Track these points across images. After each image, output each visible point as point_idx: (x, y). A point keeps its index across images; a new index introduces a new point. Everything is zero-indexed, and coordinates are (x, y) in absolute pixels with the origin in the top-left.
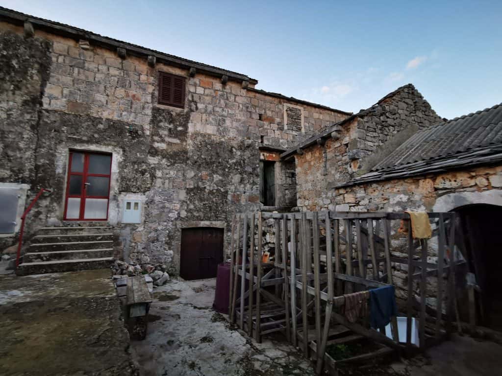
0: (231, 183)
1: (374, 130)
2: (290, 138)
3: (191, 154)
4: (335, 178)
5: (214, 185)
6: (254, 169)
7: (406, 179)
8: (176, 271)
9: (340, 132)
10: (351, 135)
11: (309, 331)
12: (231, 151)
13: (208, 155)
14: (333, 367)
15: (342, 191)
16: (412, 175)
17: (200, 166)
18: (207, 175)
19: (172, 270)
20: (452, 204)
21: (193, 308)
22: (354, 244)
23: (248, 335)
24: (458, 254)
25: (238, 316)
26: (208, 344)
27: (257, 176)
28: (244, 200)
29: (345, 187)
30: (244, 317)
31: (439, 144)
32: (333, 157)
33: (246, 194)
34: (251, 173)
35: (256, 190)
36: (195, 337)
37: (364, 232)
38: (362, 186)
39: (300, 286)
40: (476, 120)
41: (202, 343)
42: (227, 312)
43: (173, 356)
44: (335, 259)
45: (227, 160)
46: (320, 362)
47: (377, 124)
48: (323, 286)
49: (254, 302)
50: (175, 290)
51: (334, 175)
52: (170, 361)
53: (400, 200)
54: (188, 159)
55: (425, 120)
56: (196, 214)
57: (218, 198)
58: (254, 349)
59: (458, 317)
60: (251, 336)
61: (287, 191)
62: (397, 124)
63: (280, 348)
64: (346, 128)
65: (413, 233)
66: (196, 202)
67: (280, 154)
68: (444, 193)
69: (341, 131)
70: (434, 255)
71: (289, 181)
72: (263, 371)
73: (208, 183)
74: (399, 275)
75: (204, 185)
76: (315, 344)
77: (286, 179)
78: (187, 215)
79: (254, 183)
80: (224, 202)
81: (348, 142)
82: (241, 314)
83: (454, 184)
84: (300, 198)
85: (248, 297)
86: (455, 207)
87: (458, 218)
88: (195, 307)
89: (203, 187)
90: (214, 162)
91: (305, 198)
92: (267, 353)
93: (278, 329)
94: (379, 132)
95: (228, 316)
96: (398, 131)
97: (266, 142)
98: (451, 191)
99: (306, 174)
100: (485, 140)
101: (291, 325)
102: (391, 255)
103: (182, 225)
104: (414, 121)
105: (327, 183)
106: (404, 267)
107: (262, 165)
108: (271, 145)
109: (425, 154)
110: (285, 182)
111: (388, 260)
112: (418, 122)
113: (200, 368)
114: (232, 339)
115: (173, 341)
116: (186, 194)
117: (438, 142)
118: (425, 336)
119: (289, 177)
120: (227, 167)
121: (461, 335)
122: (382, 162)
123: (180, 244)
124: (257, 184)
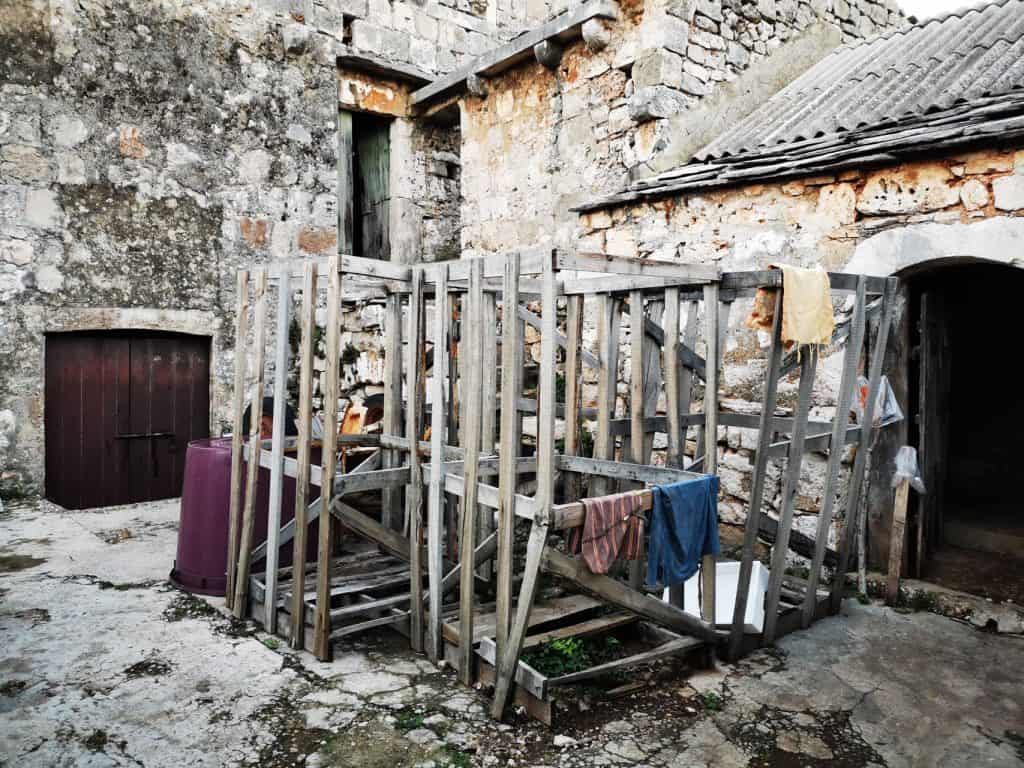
0: (233, 180)
1: (715, 27)
2: (448, 40)
3: (70, 51)
4: (580, 179)
5: (170, 181)
6: (319, 137)
7: (786, 183)
8: (28, 480)
9: (610, 24)
10: (645, 36)
11: (477, 618)
12: (232, 60)
13: (142, 64)
14: (539, 695)
15: (600, 220)
16: (804, 170)
17: (108, 101)
18: (139, 140)
19: (15, 479)
20: (894, 261)
21: (97, 586)
22: (622, 381)
23: (290, 645)
24: (887, 400)
25: (257, 595)
26: (152, 679)
27: (330, 161)
28: (285, 243)
29: (609, 208)
30: (278, 596)
31: (887, 87)
32: (582, 110)
33: (288, 222)
34: (306, 151)
35: (329, 211)
36: (104, 666)
37: (653, 335)
38: (660, 205)
39: (454, 488)
40: (992, 20)
41: (129, 678)
42: (220, 590)
43: (24, 723)
44: (565, 429)
45: (219, 91)
46: (502, 685)
47: (724, 7)
48: (525, 480)
49: (311, 554)
50: (27, 541)
51: (578, 172)
52: (15, 737)
53: (762, 248)
54: (57, 69)
55: (862, 14)
56: (100, 281)
57: (186, 228)
58: (309, 679)
59: (862, 559)
60: (301, 646)
61: (430, 224)
62: (784, 18)
63: (388, 668)
64: (629, 10)
65: (784, 326)
66: (101, 239)
67: (409, 93)
68: (878, 227)
69: (613, 19)
70: (830, 404)
71: (438, 188)
72: (335, 730)
73: (147, 173)
74: (734, 464)
75: (129, 178)
76: (493, 644)
77: (428, 183)
78: (64, 284)
79: (319, 188)
80: (210, 244)
81: (630, 61)
82: (268, 586)
83: (908, 202)
84: (470, 245)
85: (292, 540)
86: (900, 268)
87: (902, 301)
88: (106, 585)
89: (126, 183)
90: (167, 92)
91: (485, 247)
92: (348, 685)
93: (384, 620)
94: (730, 34)
95: (223, 600)
96: (783, 40)
97: (361, 45)
98: (897, 222)
99: (493, 164)
100: (1004, 77)
101: (426, 605)
102: (720, 408)
103: (44, 319)
104: (833, 12)
105: (557, 197)
106: (750, 437)
107: (347, 124)
108: (379, 56)
109: (848, 113)
110: (423, 193)
111: (710, 419)
112: (842, 20)
113: (123, 745)
114: (234, 661)
115: (21, 685)
116: (55, 206)
117: (887, 80)
118: (780, 607)
119: (439, 176)
120: (216, 119)
121: (864, 602)
122: (726, 134)
123: (41, 386)
124: (326, 190)
